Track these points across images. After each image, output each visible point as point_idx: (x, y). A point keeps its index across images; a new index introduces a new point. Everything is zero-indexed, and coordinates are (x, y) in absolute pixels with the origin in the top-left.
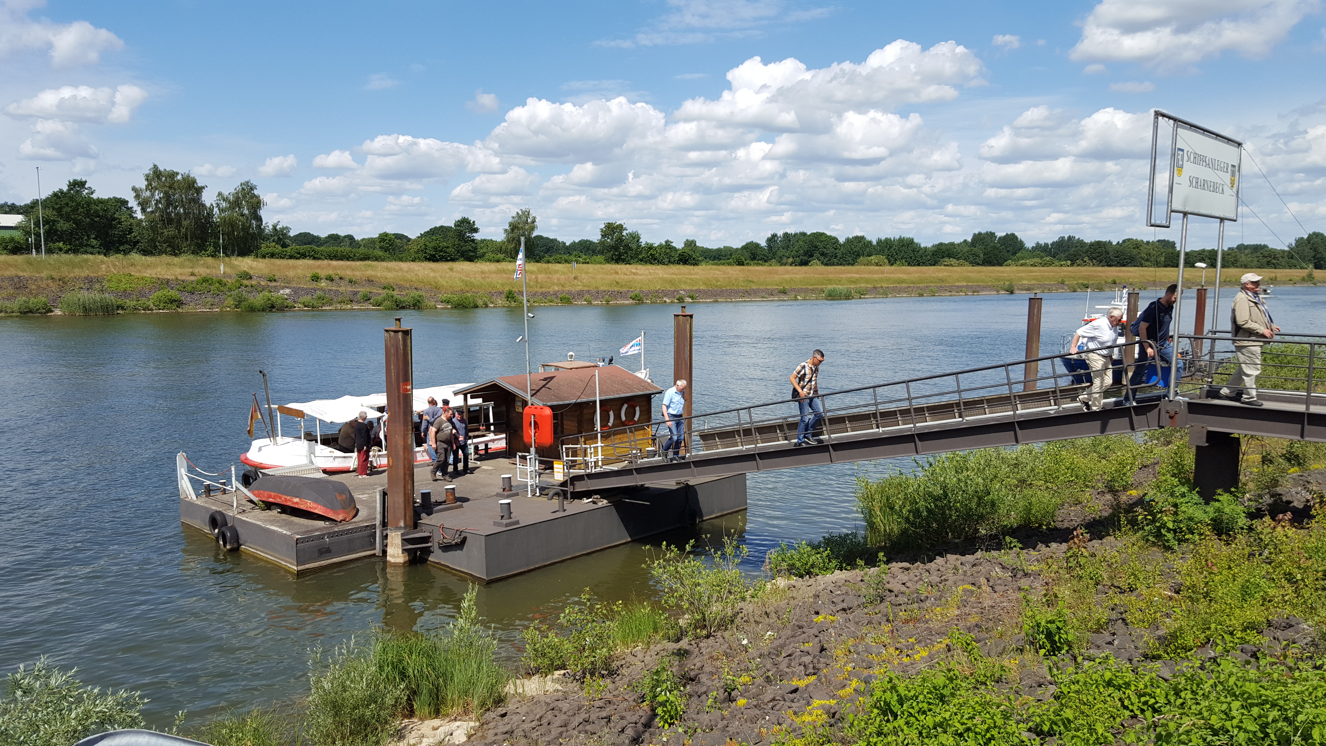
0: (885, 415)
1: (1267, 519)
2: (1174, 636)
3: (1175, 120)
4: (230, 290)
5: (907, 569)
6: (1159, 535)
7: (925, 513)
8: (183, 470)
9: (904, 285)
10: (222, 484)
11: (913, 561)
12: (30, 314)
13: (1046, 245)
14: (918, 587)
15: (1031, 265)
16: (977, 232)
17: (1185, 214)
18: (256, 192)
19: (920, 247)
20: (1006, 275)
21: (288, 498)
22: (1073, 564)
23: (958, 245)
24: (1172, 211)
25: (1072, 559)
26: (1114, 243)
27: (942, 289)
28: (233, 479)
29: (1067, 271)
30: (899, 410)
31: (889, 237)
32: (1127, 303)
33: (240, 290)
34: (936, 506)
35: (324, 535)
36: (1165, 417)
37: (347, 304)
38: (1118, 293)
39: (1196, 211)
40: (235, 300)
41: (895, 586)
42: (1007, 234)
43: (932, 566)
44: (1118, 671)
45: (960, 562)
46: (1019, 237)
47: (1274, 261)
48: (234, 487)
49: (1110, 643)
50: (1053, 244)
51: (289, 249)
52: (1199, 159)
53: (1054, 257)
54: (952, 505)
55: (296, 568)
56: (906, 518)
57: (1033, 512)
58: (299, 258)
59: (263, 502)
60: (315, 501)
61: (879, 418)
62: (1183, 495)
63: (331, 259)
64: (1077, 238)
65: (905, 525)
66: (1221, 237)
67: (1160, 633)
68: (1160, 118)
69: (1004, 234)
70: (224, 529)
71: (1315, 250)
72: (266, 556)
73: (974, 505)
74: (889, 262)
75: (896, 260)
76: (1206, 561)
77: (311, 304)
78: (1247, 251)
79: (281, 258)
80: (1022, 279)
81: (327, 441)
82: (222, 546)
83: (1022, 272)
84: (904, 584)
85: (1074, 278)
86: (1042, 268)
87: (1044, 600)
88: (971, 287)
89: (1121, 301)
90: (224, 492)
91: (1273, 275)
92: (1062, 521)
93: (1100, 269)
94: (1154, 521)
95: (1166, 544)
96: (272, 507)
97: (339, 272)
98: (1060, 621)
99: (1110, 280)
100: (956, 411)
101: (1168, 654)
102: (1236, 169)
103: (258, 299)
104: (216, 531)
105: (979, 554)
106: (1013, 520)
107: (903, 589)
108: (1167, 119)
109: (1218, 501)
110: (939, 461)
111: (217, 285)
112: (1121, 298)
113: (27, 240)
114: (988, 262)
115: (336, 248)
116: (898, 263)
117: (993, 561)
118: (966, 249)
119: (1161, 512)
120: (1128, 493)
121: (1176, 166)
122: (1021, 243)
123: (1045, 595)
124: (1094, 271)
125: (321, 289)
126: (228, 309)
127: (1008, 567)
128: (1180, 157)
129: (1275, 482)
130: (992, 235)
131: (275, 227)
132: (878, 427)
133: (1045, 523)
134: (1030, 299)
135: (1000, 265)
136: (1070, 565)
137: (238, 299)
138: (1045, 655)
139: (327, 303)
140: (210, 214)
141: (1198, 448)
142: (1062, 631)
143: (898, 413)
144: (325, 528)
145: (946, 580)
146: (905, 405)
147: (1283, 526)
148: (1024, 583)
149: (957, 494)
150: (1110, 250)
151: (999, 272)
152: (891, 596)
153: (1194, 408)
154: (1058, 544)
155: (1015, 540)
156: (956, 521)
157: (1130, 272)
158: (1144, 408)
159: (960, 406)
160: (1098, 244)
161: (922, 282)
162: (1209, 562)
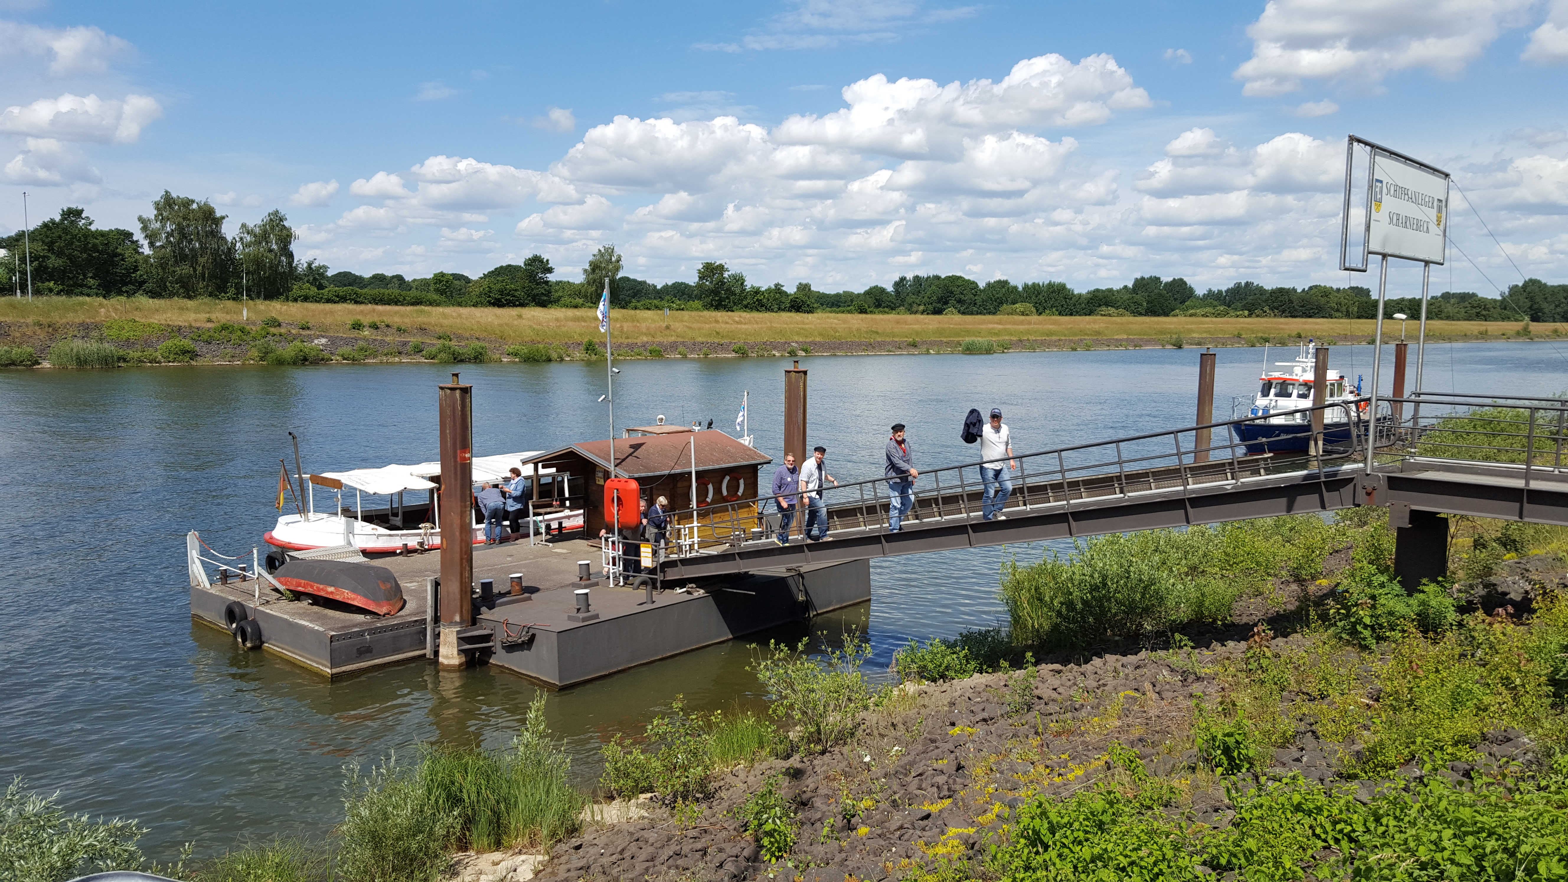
0: (1033, 490)
1: (1481, 614)
2: (1373, 751)
3: (1372, 146)
4: (255, 339)
5: (1059, 672)
6: (1354, 632)
7: (1081, 606)
8: (194, 552)
9: (1054, 338)
10: (241, 569)
11: (1065, 662)
12: (13, 367)
13: (1220, 292)
14: (1072, 693)
15: (1203, 315)
16: (1139, 277)
17: (1385, 256)
18: (286, 223)
19: (1073, 294)
20: (1173, 326)
21: (321, 587)
22: (1254, 665)
23: (1118, 291)
24: (1370, 253)
25: (1252, 660)
26: (1299, 291)
27: (1098, 343)
28: (256, 564)
29: (1245, 322)
30: (1050, 485)
31: (1037, 282)
32: (1314, 360)
33: (267, 339)
34: (1093, 597)
35: (364, 631)
36: (1360, 493)
37: (395, 356)
38: (1303, 348)
39: (1397, 253)
40: (260, 351)
41: (1045, 692)
42: (1174, 279)
43: (1088, 668)
44: (1309, 794)
45: (1120, 663)
46: (1188, 283)
47: (1484, 313)
48: (256, 573)
49: (1298, 760)
50: (1227, 291)
51: (325, 291)
52: (1401, 192)
53: (1229, 307)
54: (1111, 595)
55: (329, 671)
56: (1058, 611)
57: (1207, 604)
58: (338, 302)
59: (291, 591)
60: (353, 591)
61: (1026, 494)
62: (1382, 585)
63: (377, 304)
64: (1255, 284)
65: (1056, 620)
66: (1426, 284)
67: (1356, 748)
68: (1355, 144)
69: (1170, 279)
70: (243, 623)
71: (1532, 299)
72: (294, 656)
73: (1138, 596)
74: (1037, 311)
75: (1045, 309)
76: (1411, 662)
77: (351, 357)
78: (1452, 301)
79: (316, 301)
80: (1191, 331)
81: (368, 518)
82: (241, 645)
83: (1192, 323)
84: (1055, 689)
85: (1252, 331)
86: (1214, 319)
87: (1220, 709)
88: (1132, 340)
89: (1306, 357)
90: (244, 578)
91: (1483, 328)
92: (1240, 615)
93: (1283, 320)
94: (1348, 616)
95: (1363, 643)
96: (302, 597)
97: (385, 319)
98: (1239, 734)
99: (1294, 333)
100: (1116, 485)
101: (1366, 773)
102: (1442, 205)
103: (288, 350)
104: (234, 625)
105: (1143, 654)
106: (1184, 613)
107: (1054, 695)
108: (1363, 145)
109: (1424, 592)
110: (1099, 545)
111: (239, 333)
112: (1307, 354)
113: (11, 279)
114: (1152, 311)
115: (382, 291)
116: (1047, 312)
117: (1160, 662)
118: (1126, 297)
119: (1356, 605)
120: (1318, 583)
121: (1373, 200)
122: (1191, 290)
123: (1221, 703)
124: (1276, 323)
125: (365, 339)
126: (252, 362)
127: (1177, 669)
128: (1378, 190)
129: (1488, 571)
130: (1157, 280)
131: (309, 265)
132: (1025, 505)
133: (1220, 618)
134: (1202, 355)
135: (1166, 315)
136: (1250, 667)
137: (264, 350)
138: (1222, 774)
139: (370, 355)
140: (231, 249)
141: (1400, 530)
142: (1242, 746)
143: (1048, 488)
144: (366, 623)
145: (1104, 685)
146: (1057, 478)
147: (1501, 622)
148: (1196, 688)
149: (1117, 582)
150: (1294, 298)
151: (1164, 323)
152: (1039, 704)
153: (1395, 483)
154: (1236, 643)
155: (1186, 638)
156: (1116, 614)
157: (1317, 324)
158: (1337, 484)
159: (1121, 480)
160: (1281, 292)
161: (1075, 335)
162: (1414, 664)
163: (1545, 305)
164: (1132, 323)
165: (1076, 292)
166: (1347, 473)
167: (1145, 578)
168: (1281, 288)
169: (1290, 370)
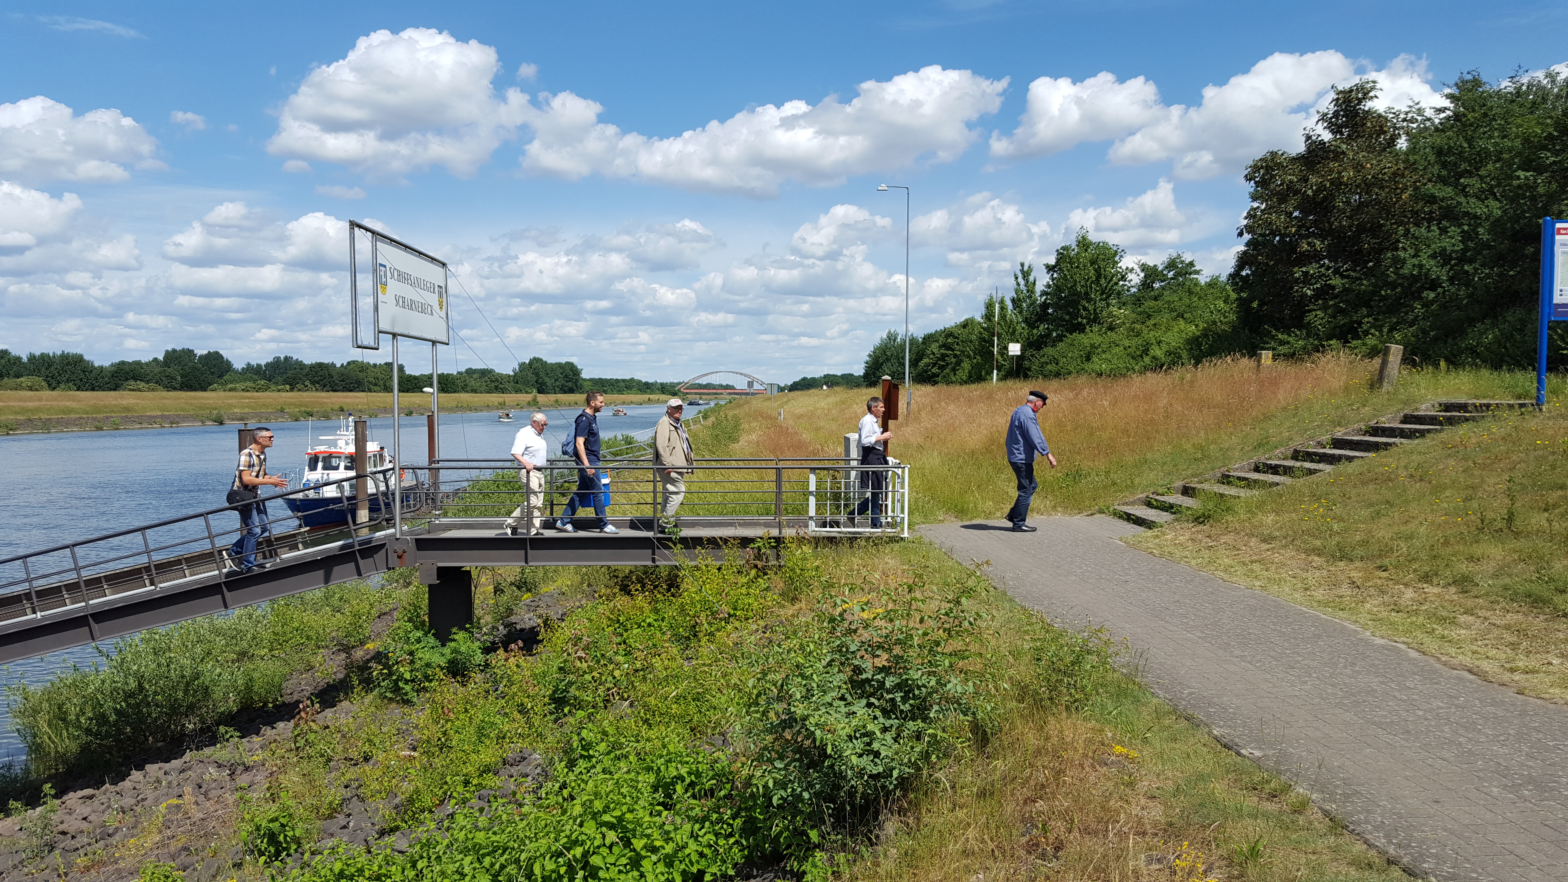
0: (42, 594)
1: (501, 651)
2: (411, 801)
3: (373, 232)
5: (91, 797)
6: (396, 689)
7: (115, 717)
9: (73, 416)
11: (98, 784)
13: (259, 366)
14: (106, 817)
15: (243, 390)
16: (170, 349)
17: (394, 335)
19: (93, 366)
20: (211, 402)
22: (301, 743)
23: (147, 364)
24: (380, 332)
25: (299, 738)
26: (338, 365)
27: (127, 420)
29: (287, 397)
30: (65, 585)
31: (46, 352)
32: (354, 433)
34: (128, 705)
36: (393, 557)
38: (343, 422)
39: (406, 333)
41: (73, 824)
42: (209, 352)
43: (127, 784)
44: (350, 859)
45: (163, 771)
46: (225, 356)
47: (501, 386)
49: (344, 827)
50: (267, 365)
52: (403, 277)
53: (270, 381)
54: (150, 699)
56: (87, 729)
57: (256, 689)
61: (35, 600)
62: (419, 641)
64: (294, 358)
65: (85, 739)
66: (435, 362)
67: (397, 801)
69: (205, 352)
71: (537, 375)
73: (180, 694)
74: (49, 385)
75: (59, 383)
76: (443, 708)
78: (475, 376)
80: (231, 406)
83: (232, 397)
84: (85, 819)
85: (296, 406)
86: (256, 394)
87: (268, 795)
88: (168, 417)
89: (347, 431)
91: (501, 400)
92: (291, 694)
93: (324, 394)
94: (391, 674)
95: (405, 698)
98: (284, 817)
99: (337, 407)
100: (145, 577)
101: (406, 822)
102: (442, 291)
105: (188, 756)
106: (232, 704)
107: (84, 825)
109: (454, 640)
110: (131, 645)
112: (347, 427)
114: (187, 386)
116: (62, 386)
117: (206, 760)
118: (157, 370)
119: (397, 663)
120: (366, 647)
121: (379, 283)
122: (228, 364)
123: (268, 789)
124: (318, 397)
127: (225, 763)
128: (382, 273)
129: (510, 612)
130: (190, 352)
132: (34, 612)
133: (271, 700)
134: (240, 431)
135: (204, 389)
136: (298, 745)
138: (266, 862)
141: (431, 586)
142: (287, 828)
143: (63, 589)
145: (143, 800)
146: (71, 578)
147: (515, 656)
148: (243, 780)
149: (156, 683)
150: (334, 373)
151: (203, 398)
152: (64, 841)
153: (423, 544)
154: (286, 723)
155: (232, 729)
156: (156, 719)
157: (357, 397)
158: (370, 550)
159: (150, 571)
160: (320, 367)
161: (99, 412)
162: (445, 709)
163: (547, 380)
164: (165, 398)
165: (96, 364)
166: (379, 539)
167: (187, 673)
168: (320, 363)
169: (334, 443)
